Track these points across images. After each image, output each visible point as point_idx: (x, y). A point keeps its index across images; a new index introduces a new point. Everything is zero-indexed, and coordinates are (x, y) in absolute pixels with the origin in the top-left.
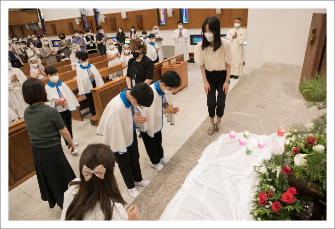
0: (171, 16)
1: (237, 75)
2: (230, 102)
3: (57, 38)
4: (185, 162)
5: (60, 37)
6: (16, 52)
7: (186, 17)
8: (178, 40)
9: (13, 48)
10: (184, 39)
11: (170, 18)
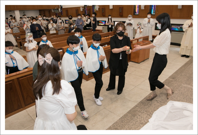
0: (144, 9)
1: (188, 55)
2: (181, 76)
3: (67, 19)
4: (139, 117)
5: (69, 18)
6: (43, 25)
7: (154, 10)
8: (146, 26)
9: (42, 23)
10: (151, 25)
11: (143, 10)
